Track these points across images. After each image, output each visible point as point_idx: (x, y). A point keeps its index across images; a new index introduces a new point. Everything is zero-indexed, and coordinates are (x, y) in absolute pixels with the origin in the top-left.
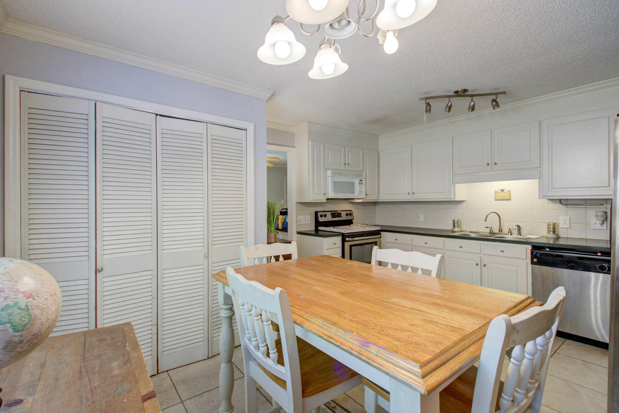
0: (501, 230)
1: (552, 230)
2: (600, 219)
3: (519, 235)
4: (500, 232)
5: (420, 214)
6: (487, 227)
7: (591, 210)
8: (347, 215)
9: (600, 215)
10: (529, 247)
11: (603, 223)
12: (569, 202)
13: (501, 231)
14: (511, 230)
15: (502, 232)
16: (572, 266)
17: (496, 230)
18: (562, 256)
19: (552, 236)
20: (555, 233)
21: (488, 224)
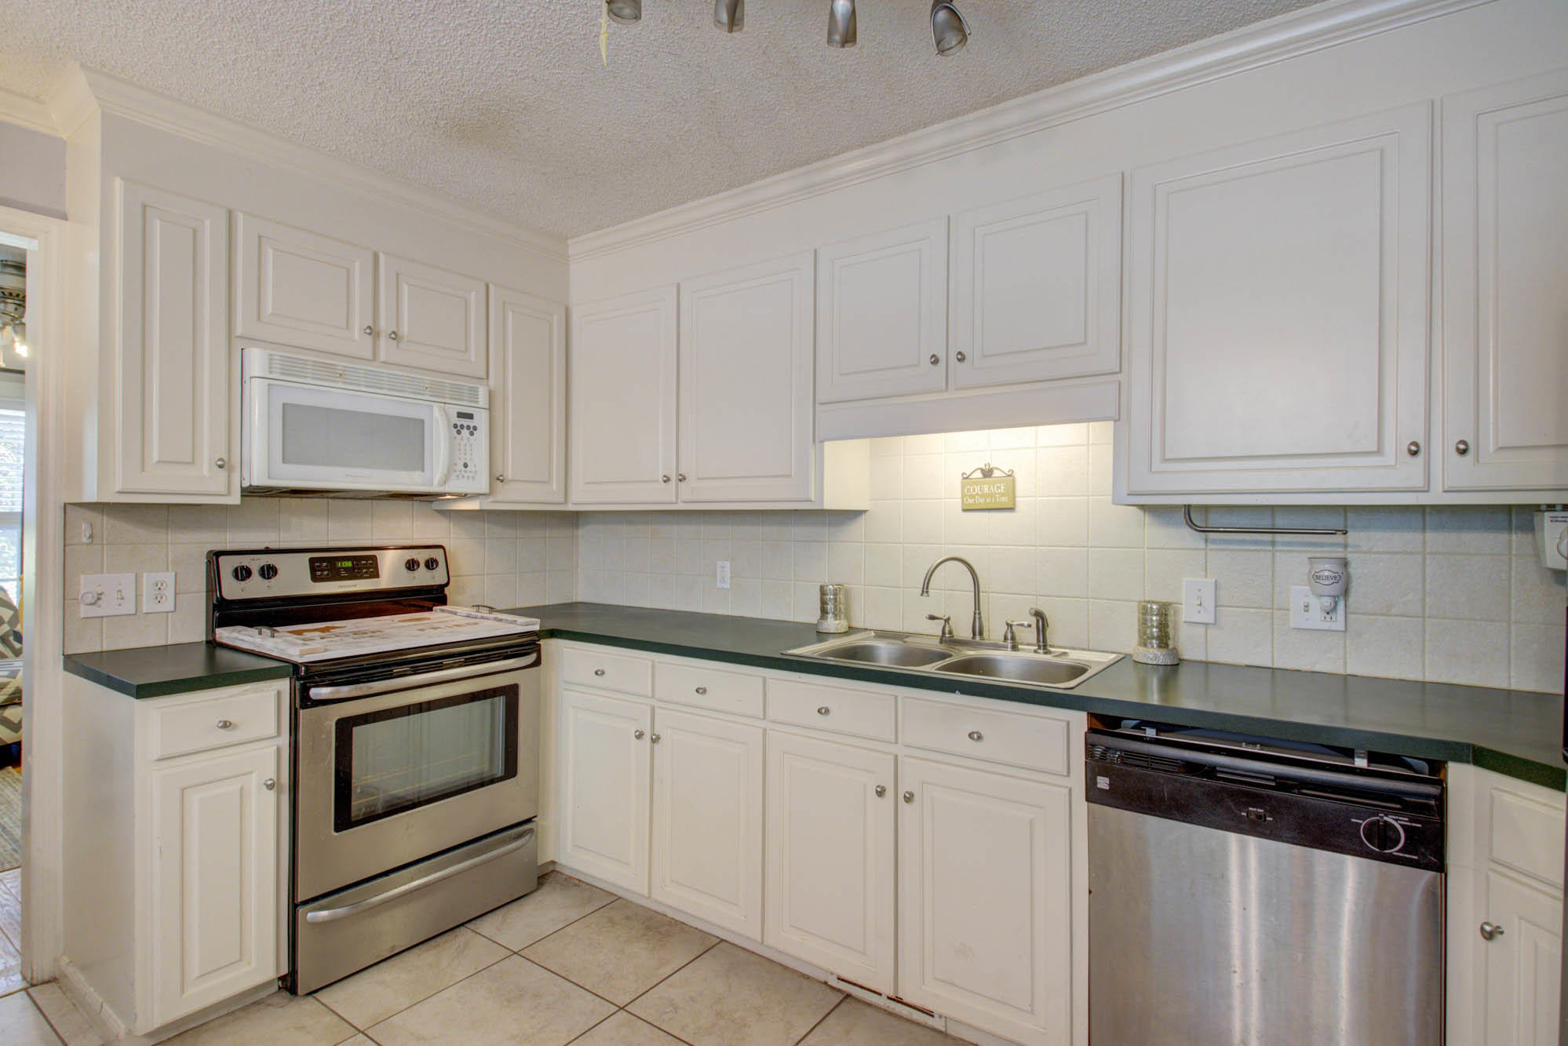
0: (978, 630)
1: (1155, 634)
2: (1328, 590)
3: (1041, 651)
4: (978, 638)
5: (719, 564)
6: (932, 618)
7: (1292, 551)
8: (412, 565)
9: (1326, 573)
10: (1079, 720)
11: (1331, 611)
12: (1215, 520)
13: (981, 633)
14: (1014, 627)
15: (985, 634)
16: (1253, 822)
17: (963, 631)
18: (1210, 771)
19: (1156, 657)
20: (1166, 645)
21: (936, 603)
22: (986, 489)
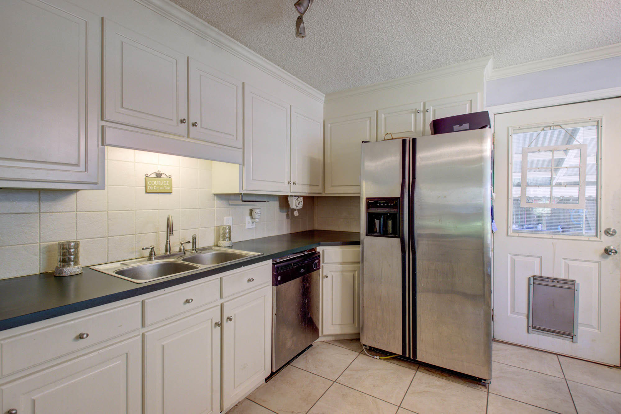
22: (159, 183)
